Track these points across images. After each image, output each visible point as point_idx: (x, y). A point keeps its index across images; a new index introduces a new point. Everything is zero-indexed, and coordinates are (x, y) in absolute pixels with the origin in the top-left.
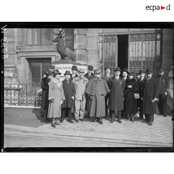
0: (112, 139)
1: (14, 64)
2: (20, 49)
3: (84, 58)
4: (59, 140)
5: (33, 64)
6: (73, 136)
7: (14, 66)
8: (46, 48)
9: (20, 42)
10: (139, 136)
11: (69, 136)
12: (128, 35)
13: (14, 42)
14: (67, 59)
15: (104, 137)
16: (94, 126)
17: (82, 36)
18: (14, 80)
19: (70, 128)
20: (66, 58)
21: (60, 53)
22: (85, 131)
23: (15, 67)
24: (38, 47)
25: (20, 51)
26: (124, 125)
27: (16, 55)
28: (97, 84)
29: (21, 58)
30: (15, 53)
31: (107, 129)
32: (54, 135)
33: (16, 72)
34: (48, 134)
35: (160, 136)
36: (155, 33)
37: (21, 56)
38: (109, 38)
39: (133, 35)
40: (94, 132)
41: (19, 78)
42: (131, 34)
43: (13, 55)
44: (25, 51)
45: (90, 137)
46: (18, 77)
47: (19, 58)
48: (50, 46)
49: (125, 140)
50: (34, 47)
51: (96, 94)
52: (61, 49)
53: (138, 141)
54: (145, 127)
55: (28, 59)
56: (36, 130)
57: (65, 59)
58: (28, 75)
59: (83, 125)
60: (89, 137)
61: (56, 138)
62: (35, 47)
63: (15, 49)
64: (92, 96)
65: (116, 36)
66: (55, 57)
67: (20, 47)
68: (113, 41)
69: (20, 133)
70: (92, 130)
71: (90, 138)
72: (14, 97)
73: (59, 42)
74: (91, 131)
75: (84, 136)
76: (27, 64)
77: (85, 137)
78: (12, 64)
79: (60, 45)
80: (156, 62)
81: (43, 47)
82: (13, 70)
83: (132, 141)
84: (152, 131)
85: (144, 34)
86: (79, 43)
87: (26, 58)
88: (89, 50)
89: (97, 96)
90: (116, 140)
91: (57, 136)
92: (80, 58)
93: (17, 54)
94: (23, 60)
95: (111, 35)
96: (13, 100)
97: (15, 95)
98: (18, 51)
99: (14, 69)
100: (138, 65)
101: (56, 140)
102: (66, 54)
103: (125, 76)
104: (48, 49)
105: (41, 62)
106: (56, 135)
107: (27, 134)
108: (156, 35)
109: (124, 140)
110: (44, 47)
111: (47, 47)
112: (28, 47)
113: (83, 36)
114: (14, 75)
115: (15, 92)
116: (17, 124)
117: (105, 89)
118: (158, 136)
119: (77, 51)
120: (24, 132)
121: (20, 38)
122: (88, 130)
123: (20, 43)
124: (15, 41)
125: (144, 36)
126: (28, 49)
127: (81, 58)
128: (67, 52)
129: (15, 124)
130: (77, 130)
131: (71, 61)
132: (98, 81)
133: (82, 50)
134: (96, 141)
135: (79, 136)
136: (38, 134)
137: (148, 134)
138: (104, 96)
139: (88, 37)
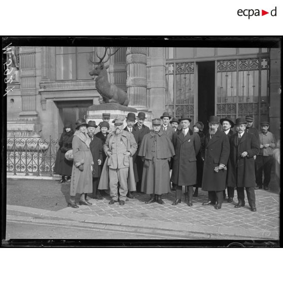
0: (172, 230)
1: (36, 110)
2: (45, 87)
3: (143, 101)
4: (87, 230)
5: (66, 110)
6: (111, 225)
7: (35, 113)
8: (84, 85)
9: (45, 76)
10: (216, 225)
11: (104, 224)
12: (213, 62)
13: (35, 77)
14: (112, 102)
15: (159, 227)
16: (149, 209)
17: (139, 64)
18: (36, 135)
19: (109, 211)
20: (110, 100)
21: (101, 93)
22: (131, 217)
23: (37, 115)
24: (73, 83)
25: (45, 90)
26: (197, 207)
27: (39, 97)
28: (155, 142)
29: (46, 101)
30: (37, 93)
31: (168, 213)
32: (82, 222)
33: (38, 123)
34: (73, 220)
35: (250, 227)
36: (258, 58)
37: (46, 99)
38: (183, 67)
39: (222, 62)
40: (146, 219)
41: (44, 132)
42: (218, 61)
43: (34, 97)
44: (51, 90)
45: (137, 227)
46: (41, 131)
47: (43, 102)
48: (91, 82)
49: (192, 232)
50: (65, 84)
51: (153, 157)
52: (102, 87)
53: (213, 234)
54: (230, 211)
55: (57, 103)
56: (55, 214)
57: (108, 102)
58: (57, 128)
59: (131, 207)
60: (134, 227)
61: (83, 227)
62: (67, 83)
63: (38, 87)
64: (148, 160)
65: (195, 64)
66: (98, 98)
67: (45, 84)
68: (191, 71)
69: (30, 219)
70: (143, 215)
71: (136, 229)
72: (31, 163)
73: (100, 76)
74: (141, 217)
75: (128, 224)
76: (56, 110)
77: (129, 226)
78: (33, 111)
79: (100, 79)
80: (260, 104)
81: (79, 83)
82: (34, 120)
83: (203, 233)
84: (240, 218)
85: (240, 60)
86: (135, 76)
87: (54, 101)
88: (151, 87)
89: (156, 160)
90: (177, 231)
91: (86, 225)
92: (135, 100)
93: (41, 94)
94: (50, 104)
95: (187, 63)
96: (30, 167)
97: (32, 159)
98: (42, 90)
99: (35, 118)
100: (230, 110)
101: (83, 230)
102: (111, 94)
103: (226, 129)
104: (88, 86)
105: (77, 107)
106: (84, 222)
107: (41, 221)
108: (261, 61)
109: (190, 232)
110: (82, 83)
111: (86, 83)
112: (57, 84)
113: (141, 65)
114: (35, 127)
115: (32, 155)
116: (29, 206)
117: (169, 150)
118: (247, 227)
119: (132, 89)
120: (36, 217)
121: (45, 69)
122: (137, 216)
123: (44, 78)
124: (37, 75)
125: (240, 63)
126: (56, 87)
127: (138, 100)
128: (112, 91)
129: (24, 206)
130: (120, 215)
131: (118, 105)
132: (158, 137)
133: (139, 87)
134: (146, 233)
135: (121, 225)
136: (57, 221)
137: (232, 222)
138: (166, 161)
139: (150, 67)
